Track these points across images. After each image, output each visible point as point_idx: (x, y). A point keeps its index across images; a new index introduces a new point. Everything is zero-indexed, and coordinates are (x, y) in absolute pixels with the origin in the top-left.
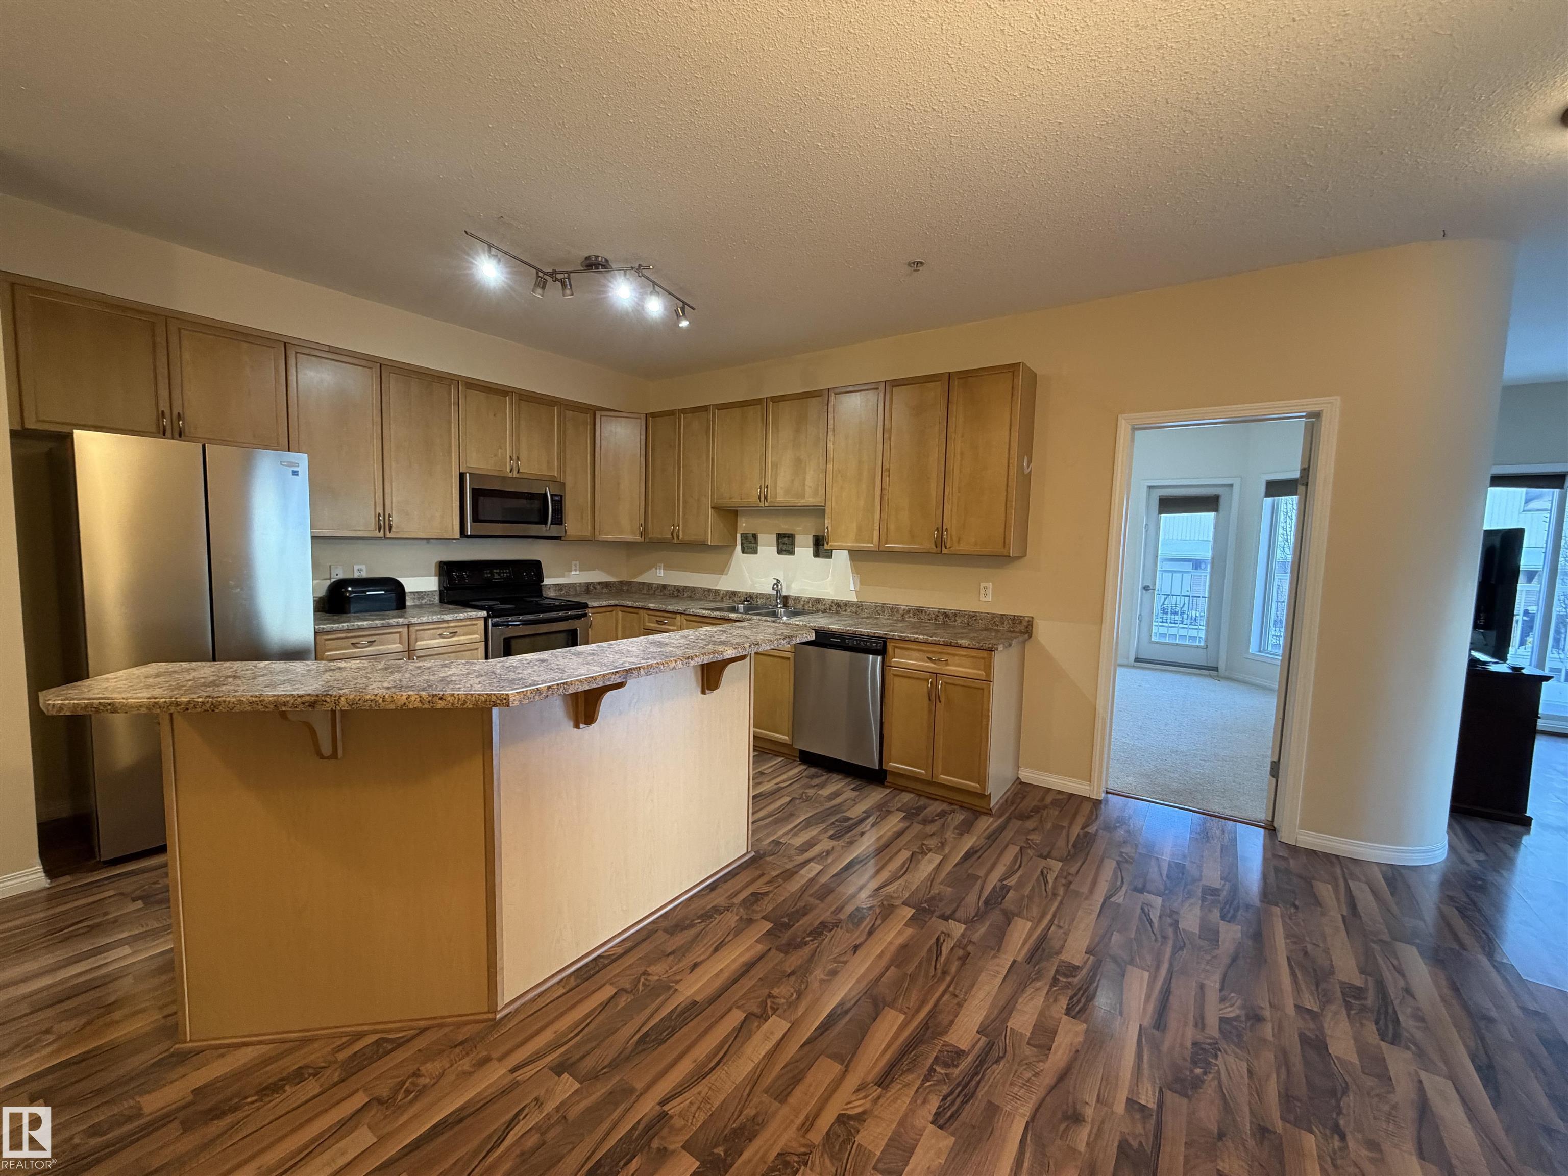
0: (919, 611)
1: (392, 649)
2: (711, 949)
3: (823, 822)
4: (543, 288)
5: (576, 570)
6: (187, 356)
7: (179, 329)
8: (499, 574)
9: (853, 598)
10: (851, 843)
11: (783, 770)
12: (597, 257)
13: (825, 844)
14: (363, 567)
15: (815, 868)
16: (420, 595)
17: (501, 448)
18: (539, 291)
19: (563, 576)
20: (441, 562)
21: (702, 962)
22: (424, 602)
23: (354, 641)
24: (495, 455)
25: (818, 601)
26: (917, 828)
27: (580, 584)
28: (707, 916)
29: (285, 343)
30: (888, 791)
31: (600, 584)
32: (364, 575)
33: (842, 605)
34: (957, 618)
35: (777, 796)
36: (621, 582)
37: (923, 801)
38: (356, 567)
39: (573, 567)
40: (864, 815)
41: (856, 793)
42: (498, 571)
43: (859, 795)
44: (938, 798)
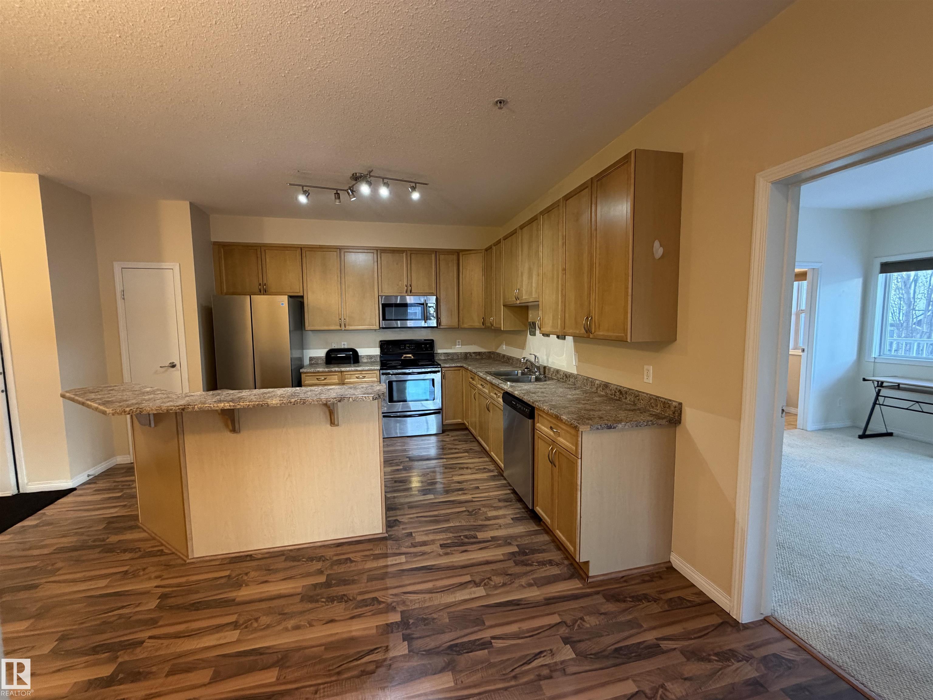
0: (606, 386)
1: (334, 382)
2: (284, 578)
3: (456, 533)
4: (339, 198)
5: (459, 345)
6: (268, 260)
7: (265, 251)
8: (409, 347)
9: (575, 372)
10: (447, 554)
11: (497, 489)
12: (356, 174)
13: (436, 548)
14: (346, 343)
15: (403, 559)
16: (370, 357)
17: (401, 281)
18: (338, 201)
19: (451, 349)
20: (381, 341)
21: (271, 582)
22: (372, 360)
23: (318, 377)
24: (398, 285)
25: (558, 371)
26: (511, 563)
27: (461, 353)
28: (311, 559)
29: (301, 248)
30: (537, 528)
31: (474, 353)
32: (346, 347)
33: (568, 376)
34: (627, 396)
35: (461, 505)
36: (490, 352)
37: (552, 546)
38: (343, 343)
39: (457, 343)
40: (490, 539)
41: (512, 522)
42: (408, 345)
43: (510, 524)
44: (562, 548)
